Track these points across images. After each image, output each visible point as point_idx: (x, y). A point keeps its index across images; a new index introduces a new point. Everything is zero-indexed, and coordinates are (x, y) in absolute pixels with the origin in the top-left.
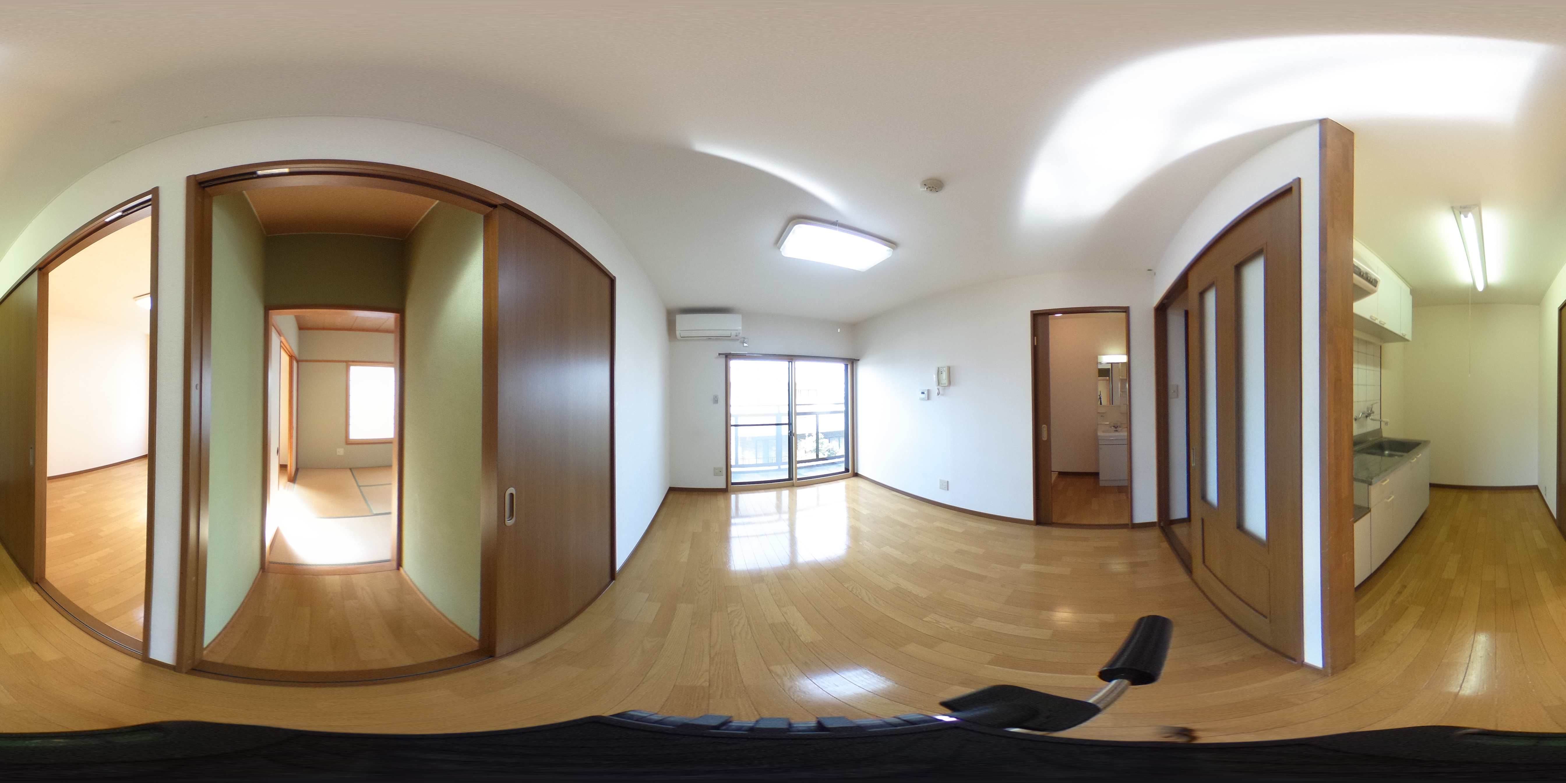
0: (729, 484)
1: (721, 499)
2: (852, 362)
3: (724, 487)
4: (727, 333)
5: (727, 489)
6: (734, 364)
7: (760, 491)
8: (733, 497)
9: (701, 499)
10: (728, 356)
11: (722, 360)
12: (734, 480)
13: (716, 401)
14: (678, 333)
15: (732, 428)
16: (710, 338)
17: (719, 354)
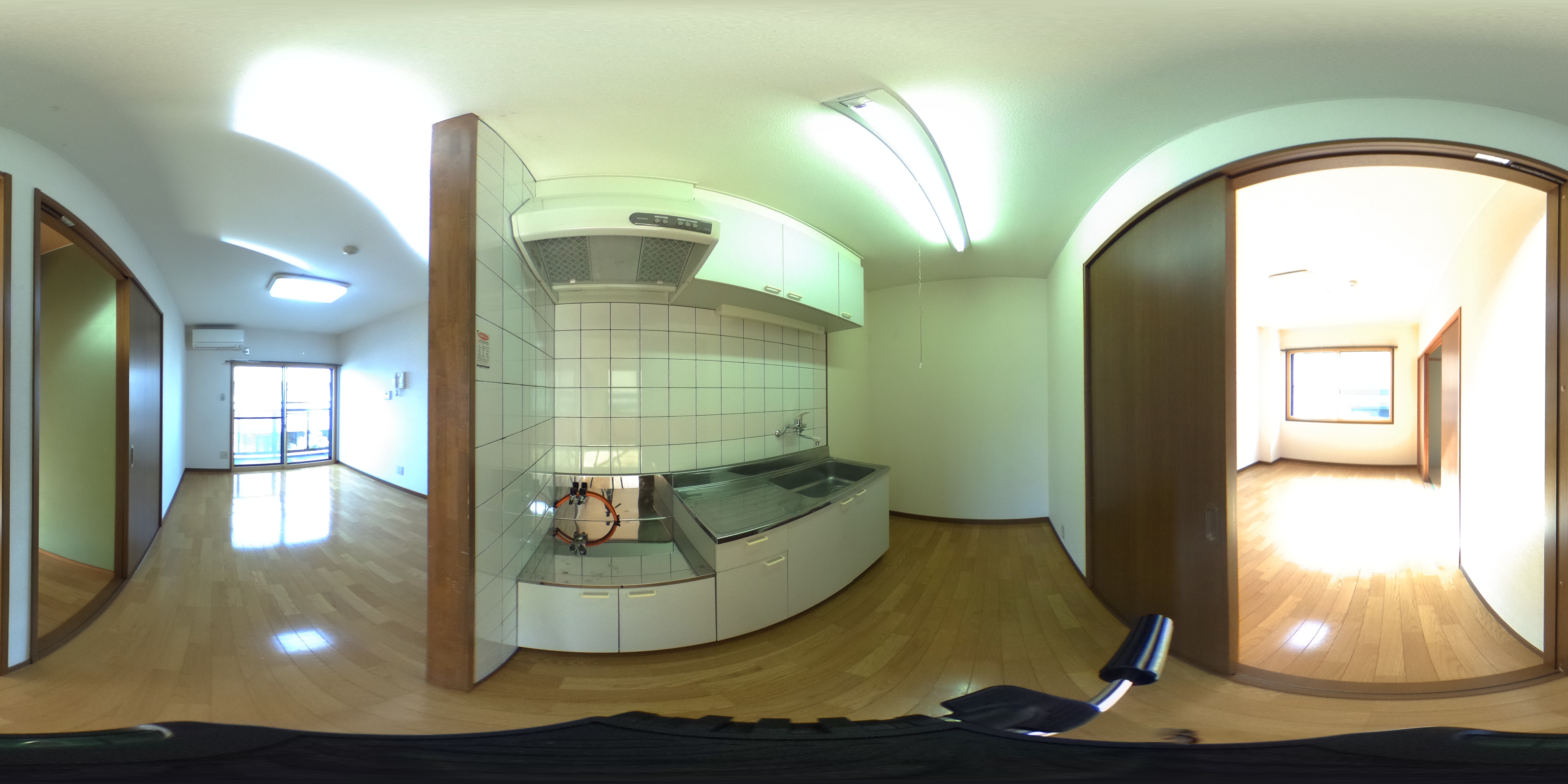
0: (232, 466)
1: (225, 477)
2: (335, 367)
3: (228, 468)
4: (233, 345)
5: (231, 470)
6: (237, 369)
7: (257, 472)
8: (235, 476)
9: (210, 478)
10: (233, 363)
11: (228, 366)
12: (236, 463)
13: (223, 398)
14: (194, 344)
15: (235, 420)
16: (218, 349)
17: (226, 361)
